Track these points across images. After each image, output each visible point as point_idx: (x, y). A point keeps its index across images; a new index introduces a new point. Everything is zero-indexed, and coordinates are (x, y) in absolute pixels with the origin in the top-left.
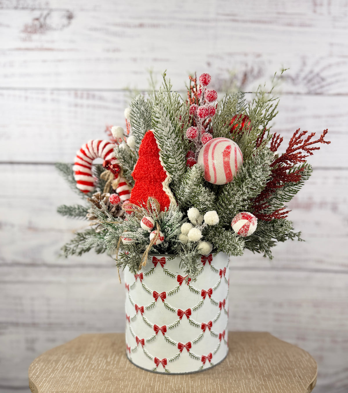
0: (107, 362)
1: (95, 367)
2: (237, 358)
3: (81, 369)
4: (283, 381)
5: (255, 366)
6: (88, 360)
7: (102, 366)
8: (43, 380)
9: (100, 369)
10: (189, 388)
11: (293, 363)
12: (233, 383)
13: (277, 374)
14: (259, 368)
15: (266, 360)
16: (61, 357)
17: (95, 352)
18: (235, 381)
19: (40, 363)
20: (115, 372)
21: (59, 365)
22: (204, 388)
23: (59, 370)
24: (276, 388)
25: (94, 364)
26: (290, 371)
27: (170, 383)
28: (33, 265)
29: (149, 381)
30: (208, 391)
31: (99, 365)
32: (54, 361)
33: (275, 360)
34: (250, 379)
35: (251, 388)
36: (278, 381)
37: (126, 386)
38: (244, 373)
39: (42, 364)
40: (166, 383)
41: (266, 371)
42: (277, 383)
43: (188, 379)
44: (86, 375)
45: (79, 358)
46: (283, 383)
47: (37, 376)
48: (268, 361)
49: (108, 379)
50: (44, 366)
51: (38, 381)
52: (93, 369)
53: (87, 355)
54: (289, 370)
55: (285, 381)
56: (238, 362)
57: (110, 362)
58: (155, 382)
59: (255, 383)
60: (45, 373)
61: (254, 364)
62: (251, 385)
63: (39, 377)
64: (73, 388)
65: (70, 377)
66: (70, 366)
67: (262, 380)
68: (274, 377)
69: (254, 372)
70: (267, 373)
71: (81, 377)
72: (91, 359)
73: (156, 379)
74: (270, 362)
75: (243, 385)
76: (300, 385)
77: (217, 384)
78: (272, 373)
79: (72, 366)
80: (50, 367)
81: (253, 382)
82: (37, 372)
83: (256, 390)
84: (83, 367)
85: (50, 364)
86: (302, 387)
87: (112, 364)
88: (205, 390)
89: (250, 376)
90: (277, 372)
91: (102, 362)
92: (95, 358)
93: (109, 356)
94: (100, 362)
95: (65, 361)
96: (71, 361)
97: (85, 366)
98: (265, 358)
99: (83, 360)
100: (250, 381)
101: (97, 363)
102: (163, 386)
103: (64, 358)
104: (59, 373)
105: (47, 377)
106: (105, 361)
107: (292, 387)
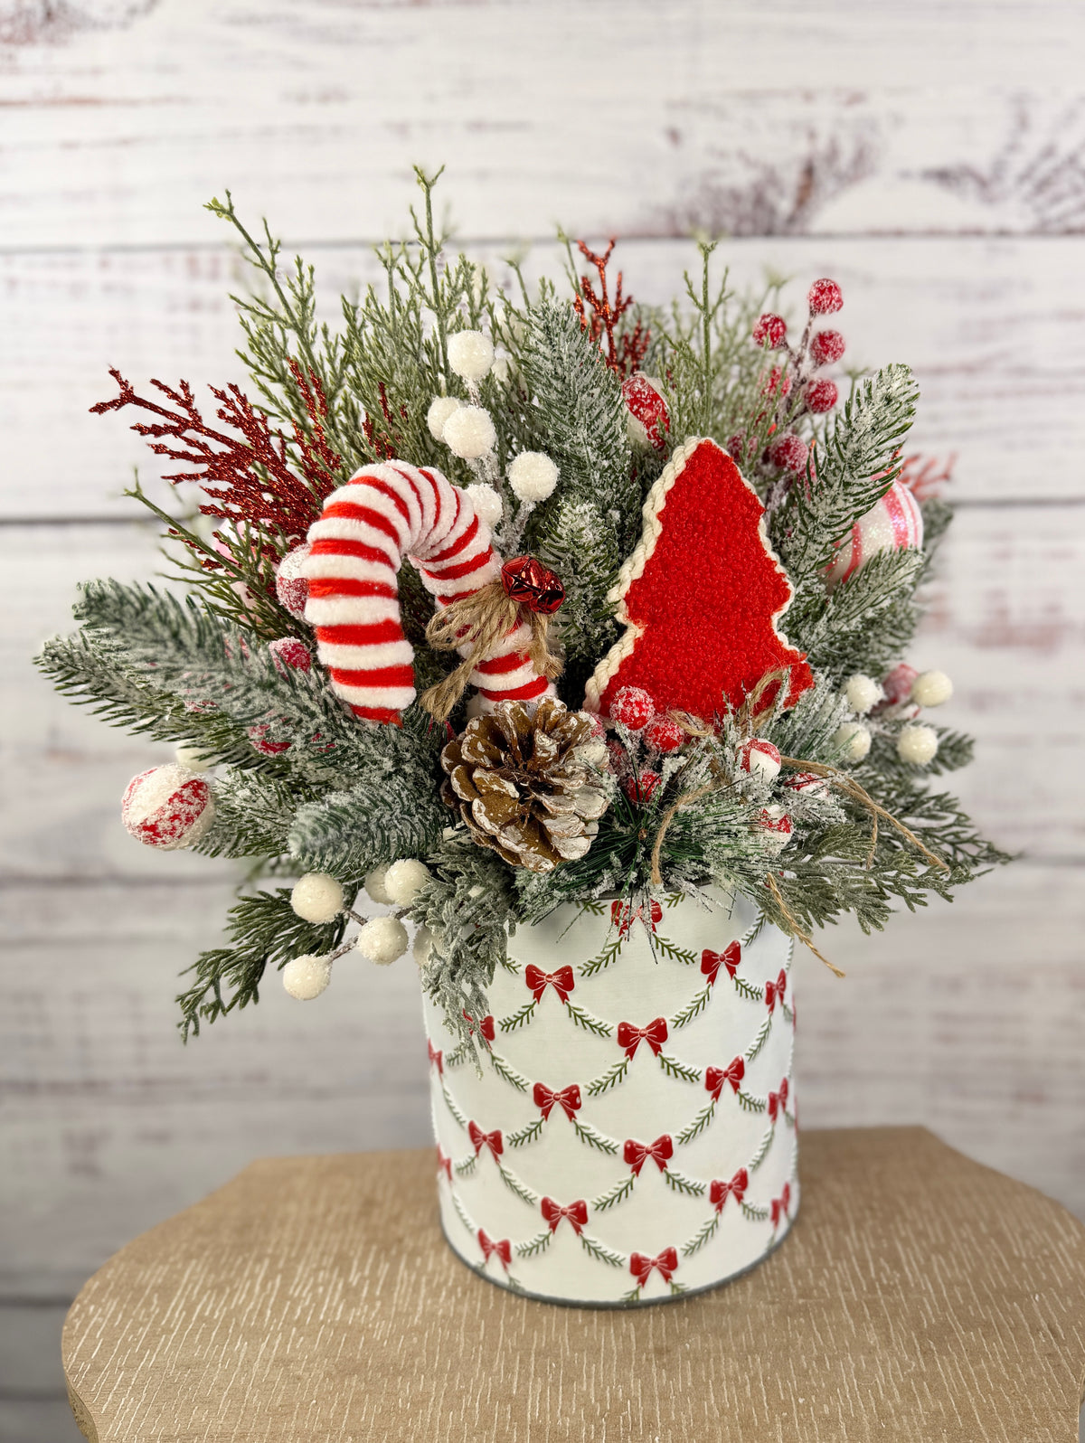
0: (347, 1289)
1: (305, 1312)
2: (820, 1254)
3: (252, 1324)
4: (994, 1354)
5: (888, 1290)
6: (278, 1280)
7: (328, 1309)
8: (114, 1382)
9: (322, 1322)
10: (653, 1401)
11: (1025, 1266)
12: (814, 1371)
13: (969, 1325)
14: (902, 1296)
15: (928, 1259)
16: (182, 1273)
17: (304, 1245)
18: (820, 1360)
19: (103, 1300)
20: (377, 1336)
21: (173, 1312)
22: (709, 1399)
23: (173, 1332)
24: (972, 1388)
25: (299, 1297)
26: (1016, 1304)
27: (581, 1383)
28: (73, 881)
29: (505, 1373)
30: (722, 1412)
31: (319, 1305)
32: (156, 1289)
33: (957, 1256)
34: (875, 1348)
35: (879, 1391)
36: (976, 1354)
37: (420, 1401)
38: (851, 1322)
39: (112, 1306)
40: (569, 1381)
42: (972, 1362)
43: (647, 1359)
44: (274, 1352)
45: (246, 1274)
46: (994, 1365)
47: (95, 1362)
48: (937, 1261)
49: (356, 1371)
50: (120, 1316)
51: (97, 1389)
52: (300, 1324)
53: (274, 1259)
54: (1011, 1299)
55: (1002, 1354)
56: (826, 1272)
57: (357, 1290)
58: (527, 1379)
59: (894, 1369)
60: (122, 1351)
61: (885, 1282)
62: (880, 1379)
63: (100, 1371)
64: (226, 1418)
65: (214, 1365)
66: (213, 1311)
67: (919, 1353)
68: (960, 1334)
69: (885, 1317)
70: (934, 1321)
71: (256, 1365)
72: (288, 1275)
73: (529, 1365)
74: (940, 1267)
75: (851, 1379)
76: (1058, 1366)
77: (754, 1379)
78: (952, 1319)
79: (221, 1311)
80: (140, 1319)
81: (884, 1362)
82: (95, 1346)
83: (898, 1400)
84: (261, 1314)
85: (139, 1306)
86: (1065, 1380)
87: (367, 1299)
88: (710, 1408)
89: (873, 1338)
90: (968, 1311)
91: (331, 1288)
92: (304, 1272)
93: (355, 1263)
94: (321, 1290)
95: (196, 1291)
96: (219, 1288)
97: (269, 1312)
98: (922, 1248)
99: (260, 1280)
100: (874, 1361)
101: (310, 1295)
102: (557, 1399)
103: (193, 1273)
104: (174, 1348)
105: (130, 1367)
106: (340, 1286)
107: (1029, 1379)
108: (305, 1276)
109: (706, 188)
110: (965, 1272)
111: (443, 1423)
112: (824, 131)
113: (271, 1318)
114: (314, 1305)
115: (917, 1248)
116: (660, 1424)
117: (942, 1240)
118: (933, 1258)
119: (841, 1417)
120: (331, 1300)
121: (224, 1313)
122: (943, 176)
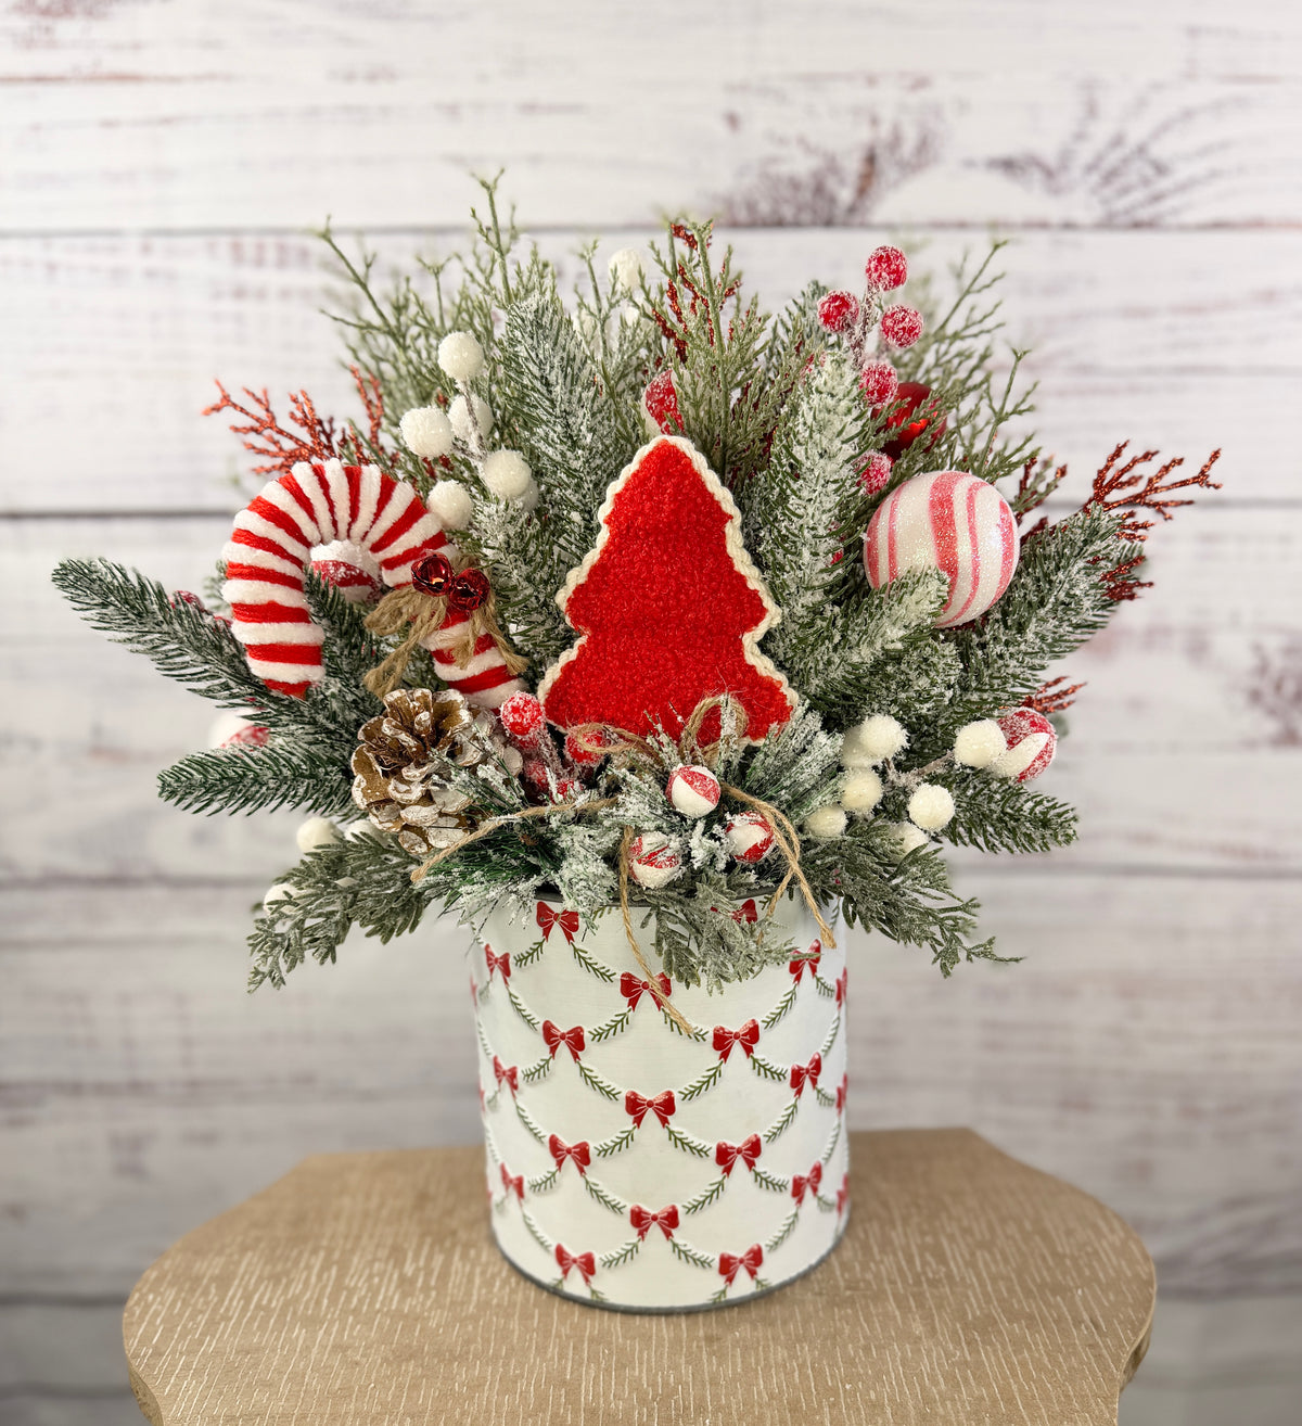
0: (402, 1279)
1: (361, 1301)
2: (866, 1248)
3: (310, 1312)
4: (1036, 1344)
5: (933, 1283)
6: (334, 1271)
7: (385, 1298)
8: (176, 1366)
9: (378, 1311)
10: (704, 1386)
11: (1068, 1262)
12: (860, 1358)
13: (1013, 1317)
14: (948, 1290)
15: (973, 1254)
16: (239, 1263)
17: (358, 1238)
18: (867, 1349)
19: (162, 1290)
20: (433, 1324)
21: (231, 1300)
22: (758, 1385)
23: (231, 1318)
24: (1014, 1375)
25: (356, 1287)
26: (1058, 1298)
27: (634, 1369)
29: (559, 1359)
30: (771, 1397)
31: (374, 1292)
32: (213, 1279)
33: (1003, 1253)
34: (920, 1338)
35: (923, 1379)
36: (1018, 1344)
37: (476, 1386)
38: (897, 1313)
39: (171, 1294)
40: (621, 1366)
41: (973, 1300)
42: (1016, 1353)
43: (697, 1347)
44: (332, 1338)
45: (302, 1265)
46: (1037, 1355)
47: (156, 1348)
48: (982, 1256)
49: (412, 1356)
50: (179, 1304)
51: (159, 1373)
52: (356, 1311)
53: (330, 1251)
54: (1054, 1292)
55: (1045, 1344)
56: (872, 1265)
57: (413, 1281)
58: (581, 1364)
59: (939, 1356)
60: (182, 1337)
61: (930, 1275)
62: (925, 1367)
63: (161, 1355)
64: (287, 1400)
65: (274, 1350)
66: (270, 1301)
67: (963, 1344)
68: (1004, 1325)
69: (930, 1309)
70: (978, 1313)
71: (315, 1350)
72: (343, 1267)
73: (583, 1350)
74: (986, 1264)
75: (897, 1367)
76: (1099, 1357)
77: (802, 1367)
78: (996, 1311)
79: (278, 1301)
80: (199, 1306)
81: (929, 1352)
82: (156, 1333)
83: (943, 1386)
84: (318, 1303)
85: (197, 1294)
86: (1105, 1369)
87: (422, 1289)
88: (759, 1393)
89: (918, 1328)
90: (1012, 1305)
91: (386, 1279)
92: (359, 1263)
93: (410, 1255)
94: (376, 1280)
95: (253, 1281)
96: (276, 1279)
97: (325, 1301)
98: (968, 1245)
99: (315, 1271)
100: (920, 1350)
101: (366, 1285)
102: (611, 1383)
103: (249, 1264)
104: (234, 1334)
105: (191, 1352)
106: (395, 1276)
107: (1071, 1368)
108: (361, 1266)
109: (765, 176)
110: (1009, 1268)
111: (499, 1406)
112: (887, 115)
113: (328, 1307)
114: (370, 1295)
115: (962, 1245)
116: (710, 1408)
117: (988, 1236)
118: (978, 1254)
119: (886, 1401)
120: (387, 1290)
121: (281, 1303)
122: (1008, 166)
